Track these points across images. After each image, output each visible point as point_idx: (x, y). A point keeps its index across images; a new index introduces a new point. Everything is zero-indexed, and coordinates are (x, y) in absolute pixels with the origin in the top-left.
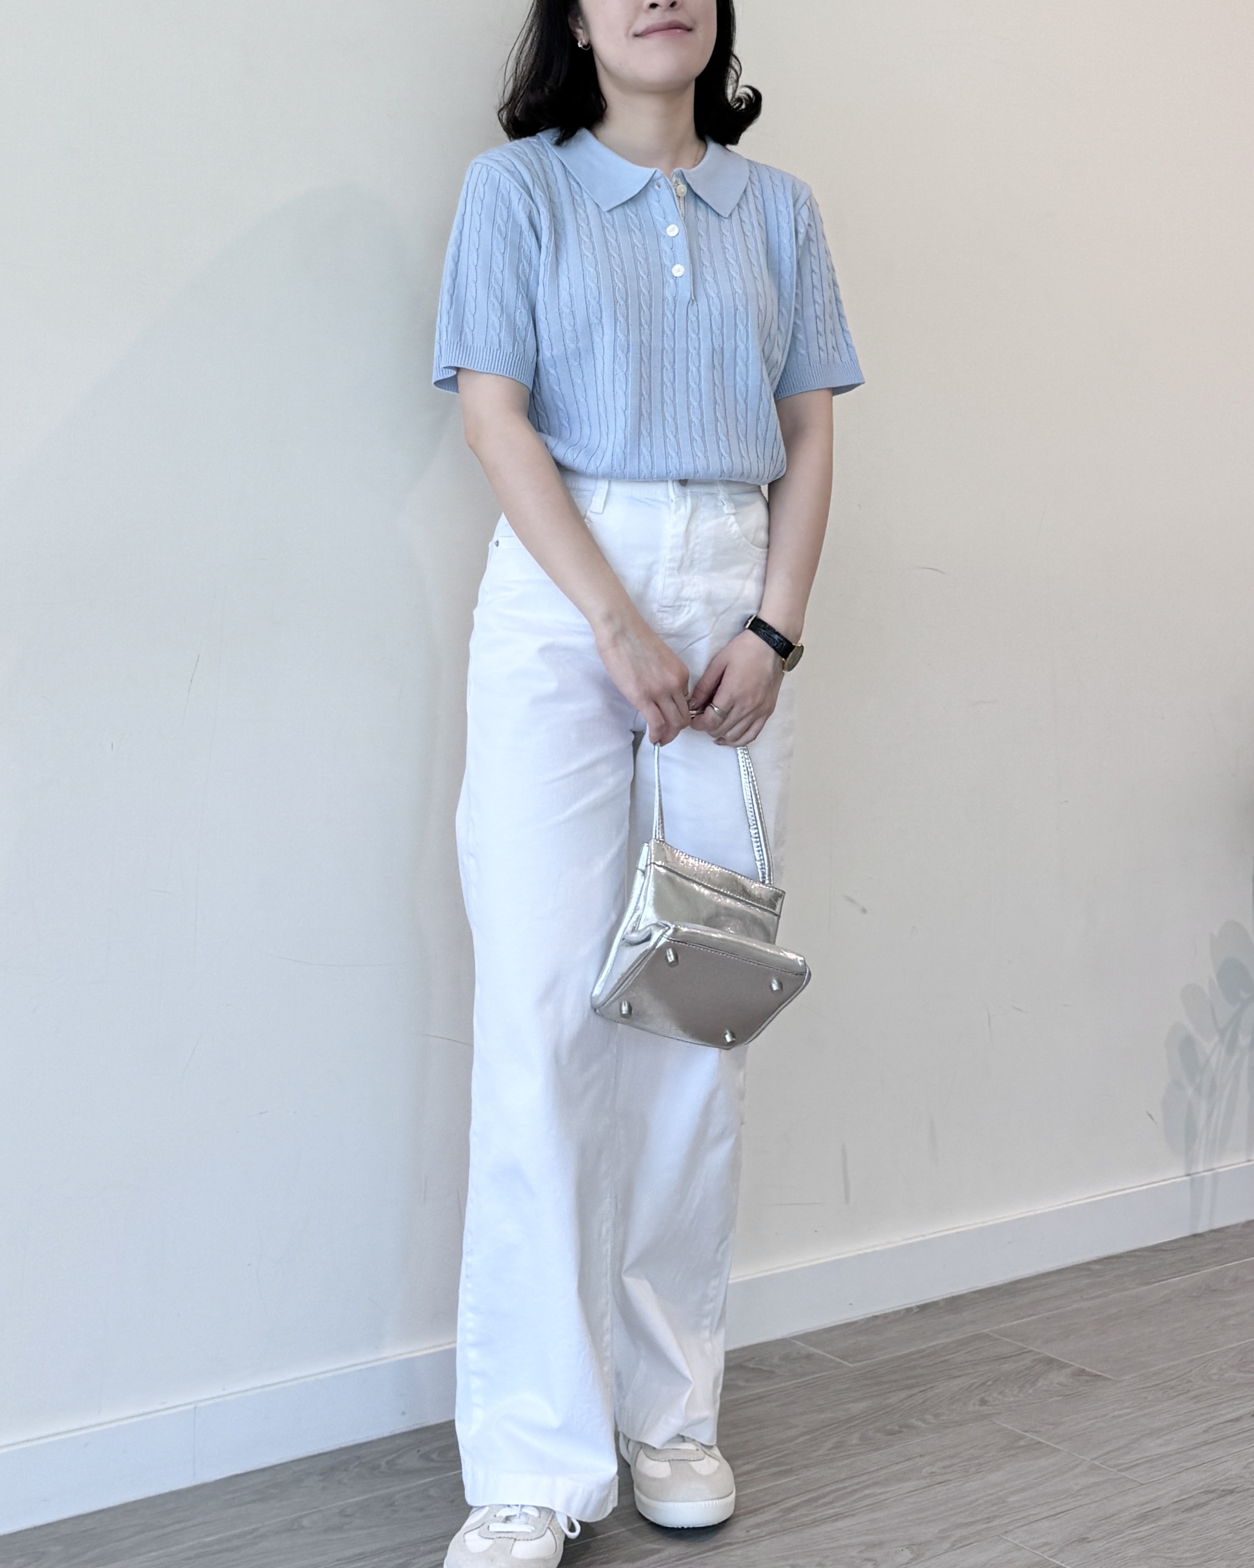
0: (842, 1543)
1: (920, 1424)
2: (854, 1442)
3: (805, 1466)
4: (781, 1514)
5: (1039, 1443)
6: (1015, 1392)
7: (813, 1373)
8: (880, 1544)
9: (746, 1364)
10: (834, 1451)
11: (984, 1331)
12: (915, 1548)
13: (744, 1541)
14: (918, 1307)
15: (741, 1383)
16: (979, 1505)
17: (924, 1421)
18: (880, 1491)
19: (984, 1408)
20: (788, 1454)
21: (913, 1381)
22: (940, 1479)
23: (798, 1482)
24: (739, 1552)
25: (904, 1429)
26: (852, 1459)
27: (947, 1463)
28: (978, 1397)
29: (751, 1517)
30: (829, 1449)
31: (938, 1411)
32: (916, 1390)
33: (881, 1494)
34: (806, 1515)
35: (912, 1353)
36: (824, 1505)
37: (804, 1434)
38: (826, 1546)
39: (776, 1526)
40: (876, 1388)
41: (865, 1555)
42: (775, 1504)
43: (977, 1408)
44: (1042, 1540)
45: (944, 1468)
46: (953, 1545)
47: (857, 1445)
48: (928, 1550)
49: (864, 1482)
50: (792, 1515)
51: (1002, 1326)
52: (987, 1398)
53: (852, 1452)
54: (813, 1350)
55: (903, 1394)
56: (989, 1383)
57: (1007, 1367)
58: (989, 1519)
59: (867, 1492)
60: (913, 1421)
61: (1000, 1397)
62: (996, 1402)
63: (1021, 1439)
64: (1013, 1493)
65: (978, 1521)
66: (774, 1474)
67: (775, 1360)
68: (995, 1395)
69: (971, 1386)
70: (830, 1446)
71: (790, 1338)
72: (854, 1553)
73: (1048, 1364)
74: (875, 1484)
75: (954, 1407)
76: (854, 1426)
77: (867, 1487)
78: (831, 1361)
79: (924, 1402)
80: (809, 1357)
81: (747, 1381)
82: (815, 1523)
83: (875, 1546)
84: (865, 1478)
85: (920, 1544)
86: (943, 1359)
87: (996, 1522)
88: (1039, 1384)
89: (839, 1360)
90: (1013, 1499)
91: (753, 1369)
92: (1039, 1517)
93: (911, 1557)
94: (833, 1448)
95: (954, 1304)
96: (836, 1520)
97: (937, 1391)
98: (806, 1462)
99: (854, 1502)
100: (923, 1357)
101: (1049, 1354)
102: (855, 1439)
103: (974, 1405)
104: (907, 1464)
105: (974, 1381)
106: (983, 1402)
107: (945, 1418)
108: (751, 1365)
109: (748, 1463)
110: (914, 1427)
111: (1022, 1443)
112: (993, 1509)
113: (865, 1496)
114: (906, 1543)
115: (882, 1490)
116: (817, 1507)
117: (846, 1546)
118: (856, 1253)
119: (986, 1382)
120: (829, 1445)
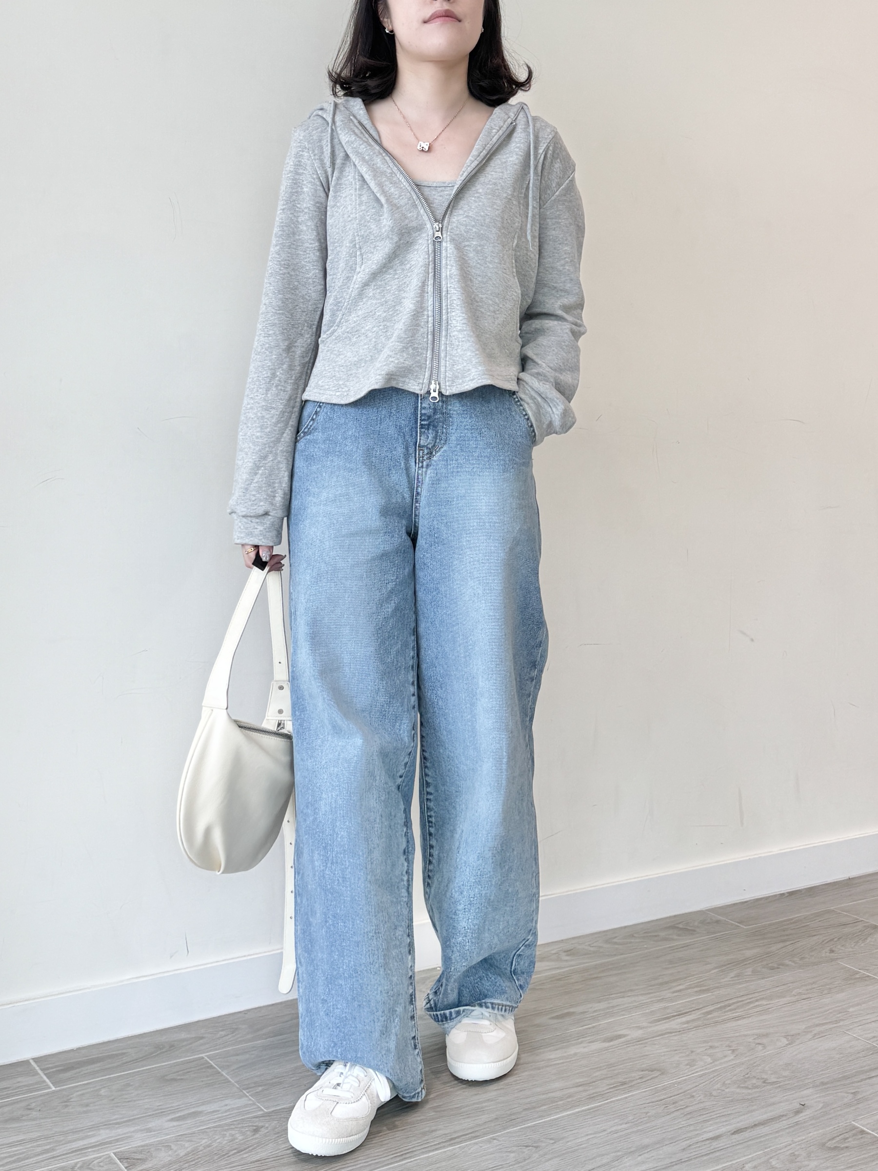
0: (742, 1033)
1: (790, 963)
2: (748, 974)
3: (717, 987)
4: (703, 1016)
5: (868, 976)
6: (853, 946)
7: (720, 932)
8: (766, 1035)
9: (677, 926)
10: (736, 978)
11: (832, 908)
12: (790, 1038)
13: (679, 1031)
14: (789, 893)
15: (675, 937)
16: (831, 1013)
17: (794, 962)
18: (765, 1003)
19: (833, 954)
20: (706, 980)
21: (786, 938)
22: (805, 997)
23: (713, 997)
24: (676, 1038)
25: (781, 967)
26: (748, 984)
27: (810, 987)
28: (828, 948)
29: (682, 1017)
30: (732, 978)
31: (802, 956)
32: (788, 943)
33: (767, 1005)
34: (719, 1017)
35: (785, 921)
36: (731, 1010)
37: (715, 968)
38: (732, 1035)
39: (700, 1023)
40: (762, 942)
41: (757, 1041)
42: (698, 1009)
43: (828, 954)
44: (873, 1035)
45: (807, 990)
46: (814, 1037)
47: (749, 975)
48: (798, 1039)
49: (755, 997)
50: (709, 1016)
51: (843, 905)
52: (834, 949)
53: (747, 979)
54: (720, 918)
55: (782, 945)
56: (835, 940)
57: (847, 930)
58: (837, 1022)
59: (757, 1003)
60: (787, 962)
61: (843, 948)
62: (840, 951)
63: (857, 974)
64: (852, 1006)
65: (831, 1022)
66: (696, 992)
67: (696, 924)
68: (839, 947)
69: (823, 941)
70: (732, 976)
71: (706, 910)
72: (750, 1040)
73: (874, 929)
74: (763, 999)
75: (813, 954)
76: (749, 964)
77: (757, 1001)
78: (732, 924)
79: (793, 950)
80: (718, 922)
81: (679, 935)
82: (724, 1021)
83: (764, 1035)
84: (757, 995)
85: (793, 1035)
86: (806, 924)
87: (841, 1023)
88: (868, 941)
89: (739, 925)
90: (851, 1010)
91: (681, 929)
92: (869, 1021)
93: (787, 1043)
94: (735, 977)
95: (812, 891)
96: (738, 1020)
97: (802, 944)
98: (717, 985)
99: (749, 1009)
100: (791, 924)
101: (873, 923)
102: (749, 971)
103: (826, 952)
104: (784, 987)
105: (825, 938)
106: (832, 951)
107: (807, 960)
108: (681, 926)
109: (680, 985)
110: (787, 965)
111: (857, 976)
112: (838, 1016)
113: (756, 1006)
114: (783, 1035)
115: (768, 1003)
116: (727, 1011)
117: (745, 1036)
118: (748, 858)
119: (834, 939)
120: (732, 974)
